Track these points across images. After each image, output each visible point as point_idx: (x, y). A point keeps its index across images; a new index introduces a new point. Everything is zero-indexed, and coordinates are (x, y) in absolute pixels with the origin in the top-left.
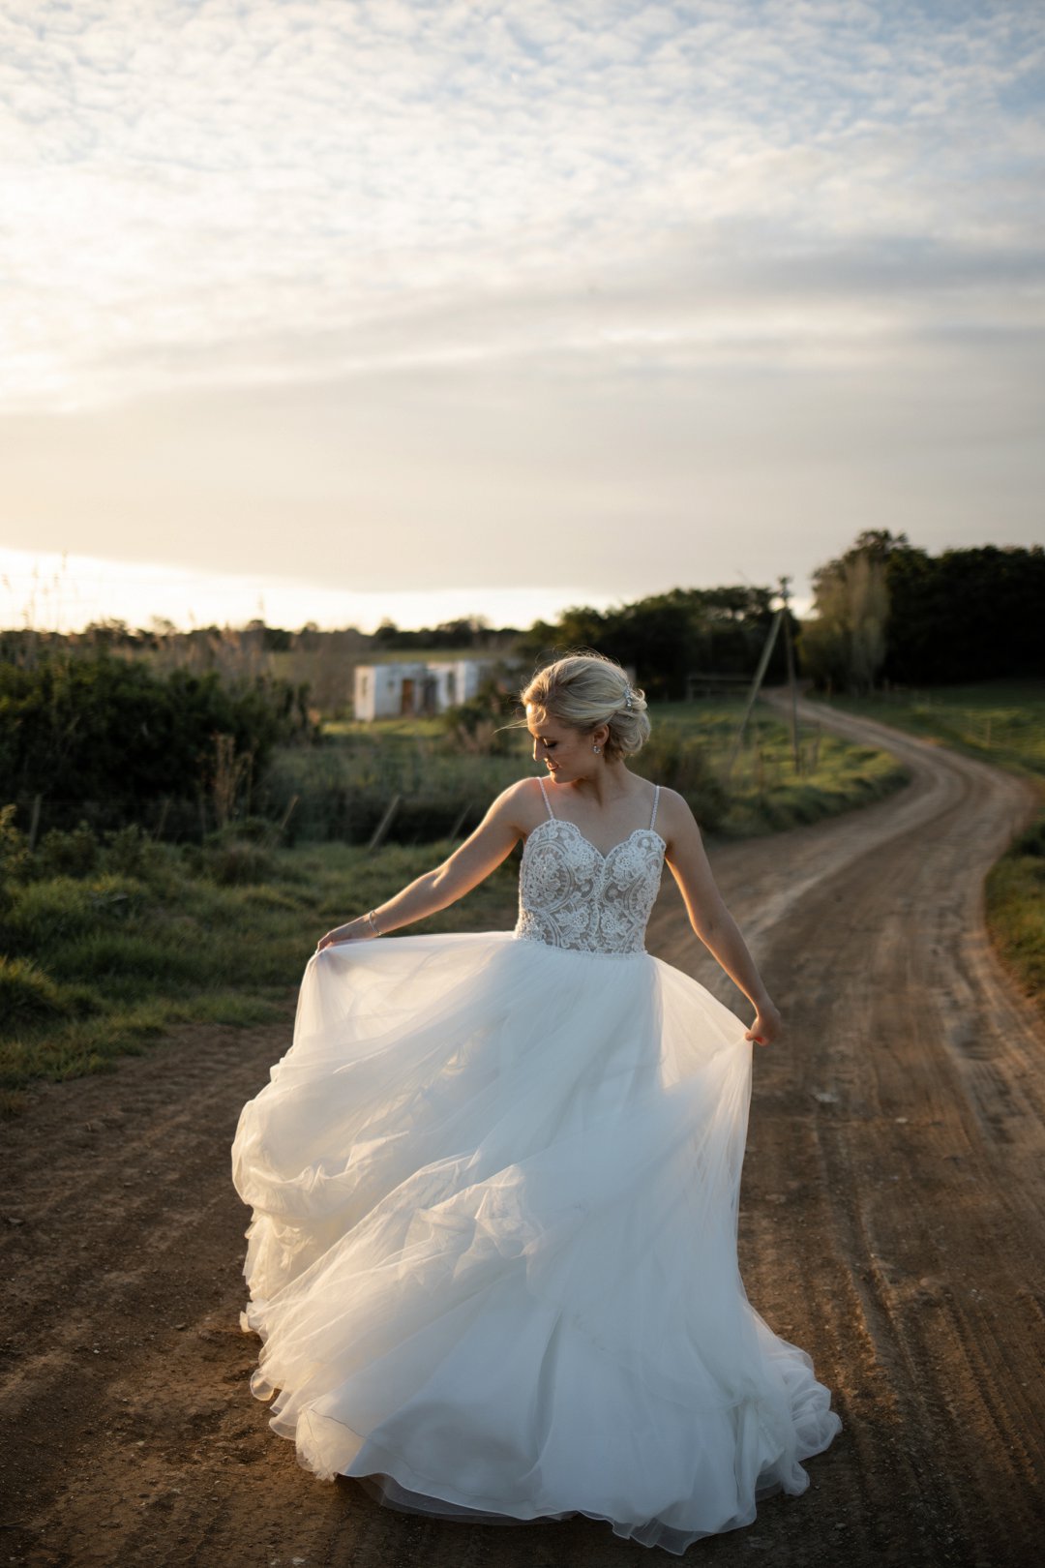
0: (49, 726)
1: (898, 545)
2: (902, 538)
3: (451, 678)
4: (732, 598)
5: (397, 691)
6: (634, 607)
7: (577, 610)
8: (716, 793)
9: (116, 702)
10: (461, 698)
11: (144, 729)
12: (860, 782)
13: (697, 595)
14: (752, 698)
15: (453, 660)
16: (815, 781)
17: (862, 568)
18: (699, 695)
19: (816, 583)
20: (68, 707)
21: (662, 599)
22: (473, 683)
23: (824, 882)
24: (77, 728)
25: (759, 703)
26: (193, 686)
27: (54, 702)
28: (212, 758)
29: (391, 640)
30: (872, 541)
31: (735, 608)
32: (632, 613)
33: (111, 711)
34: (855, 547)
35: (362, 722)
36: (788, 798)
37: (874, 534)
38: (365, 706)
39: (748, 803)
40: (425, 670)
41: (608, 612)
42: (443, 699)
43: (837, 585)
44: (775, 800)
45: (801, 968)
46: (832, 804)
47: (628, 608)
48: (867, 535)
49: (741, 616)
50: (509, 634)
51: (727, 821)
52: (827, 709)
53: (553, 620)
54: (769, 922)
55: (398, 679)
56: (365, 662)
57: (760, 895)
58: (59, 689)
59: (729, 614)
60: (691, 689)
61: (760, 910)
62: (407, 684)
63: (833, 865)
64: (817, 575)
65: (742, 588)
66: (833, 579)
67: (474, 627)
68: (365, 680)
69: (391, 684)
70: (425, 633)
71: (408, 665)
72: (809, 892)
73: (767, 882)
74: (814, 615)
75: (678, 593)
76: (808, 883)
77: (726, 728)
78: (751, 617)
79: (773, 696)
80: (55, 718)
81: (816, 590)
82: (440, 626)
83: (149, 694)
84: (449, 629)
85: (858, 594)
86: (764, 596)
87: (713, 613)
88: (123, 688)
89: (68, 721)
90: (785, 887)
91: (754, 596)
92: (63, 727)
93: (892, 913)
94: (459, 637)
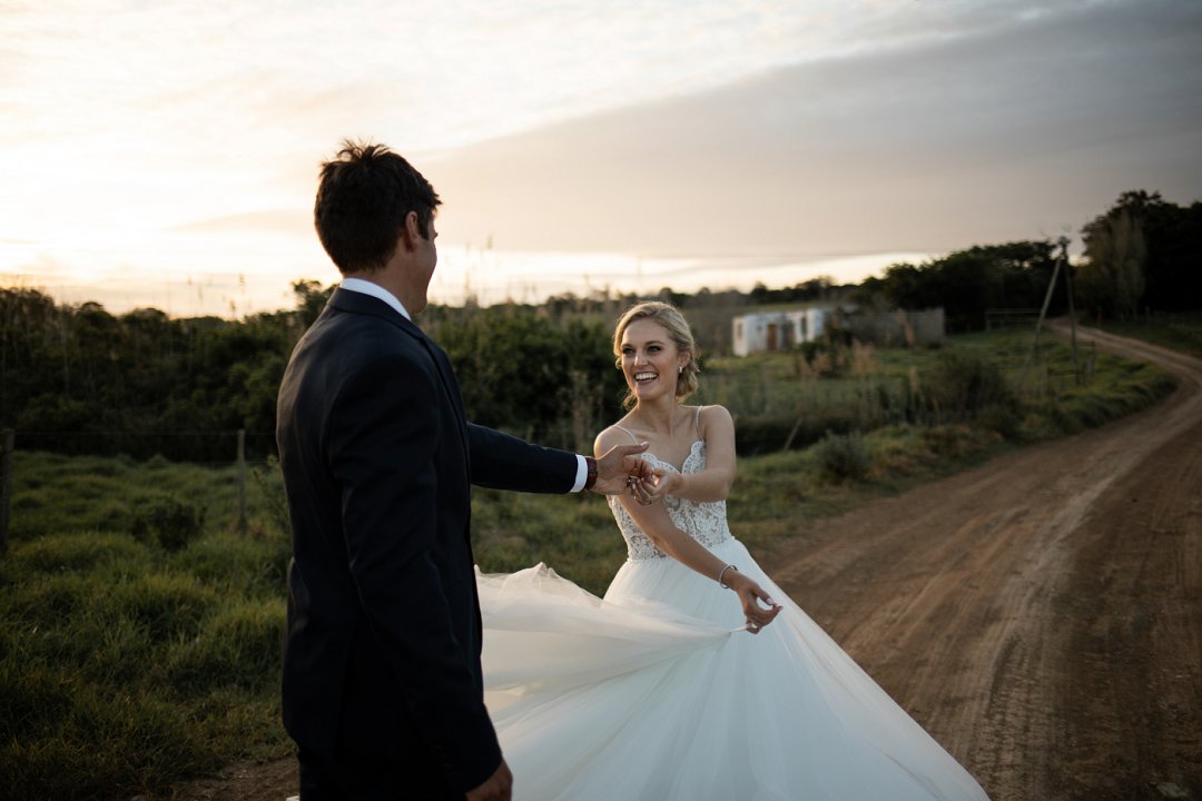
0: (475, 370)
1: (1153, 202)
2: (1156, 196)
3: (804, 322)
4: (1020, 251)
5: (765, 333)
6: (942, 262)
7: (897, 266)
8: (1013, 404)
9: (524, 348)
10: (811, 337)
11: (546, 369)
12: (1136, 389)
13: (990, 250)
14: (1039, 326)
15: (805, 309)
16: (1096, 389)
17: (1125, 221)
18: (995, 325)
19: (1085, 235)
20: (488, 353)
21: (964, 254)
22: (820, 324)
23: (1117, 483)
24: (496, 370)
25: (1044, 329)
26: (584, 334)
27: (479, 350)
28: (570, 391)
29: (762, 296)
30: (1131, 199)
31: (1022, 260)
32: (940, 268)
33: (520, 356)
34: (1117, 205)
35: (739, 357)
36: (1075, 405)
37: (1133, 194)
38: (741, 347)
39: (1040, 411)
40: (784, 317)
41: (922, 267)
42: (799, 338)
43: (1104, 236)
44: (1064, 407)
45: (1109, 581)
46: (1113, 409)
47: (937, 263)
48: (1126, 196)
49: (1026, 265)
50: (849, 287)
51: (1024, 427)
52: (1099, 332)
53: (880, 275)
54: (1071, 527)
55: (764, 324)
56: (741, 314)
57: (1059, 498)
58: (483, 341)
59: (1017, 263)
60: (988, 322)
61: (1060, 514)
62: (772, 327)
63: (1125, 464)
64: (1086, 229)
65: (1027, 243)
66: (1098, 233)
67: (823, 285)
68: (740, 327)
69: (759, 329)
70: (788, 290)
71: (772, 315)
72: (1105, 494)
73: (1064, 484)
74: (1086, 260)
75: (976, 250)
76: (1103, 485)
77: (1019, 350)
78: (1035, 265)
79: (1055, 324)
80: (479, 362)
81: (1086, 241)
82: (799, 285)
83: (549, 341)
84: (804, 288)
85: (1121, 243)
86: (1044, 248)
87: (1005, 263)
88: (529, 338)
89: (488, 366)
90: (1082, 490)
91: (1036, 248)
92: (485, 370)
93: (1190, 514)
94: (811, 292)
